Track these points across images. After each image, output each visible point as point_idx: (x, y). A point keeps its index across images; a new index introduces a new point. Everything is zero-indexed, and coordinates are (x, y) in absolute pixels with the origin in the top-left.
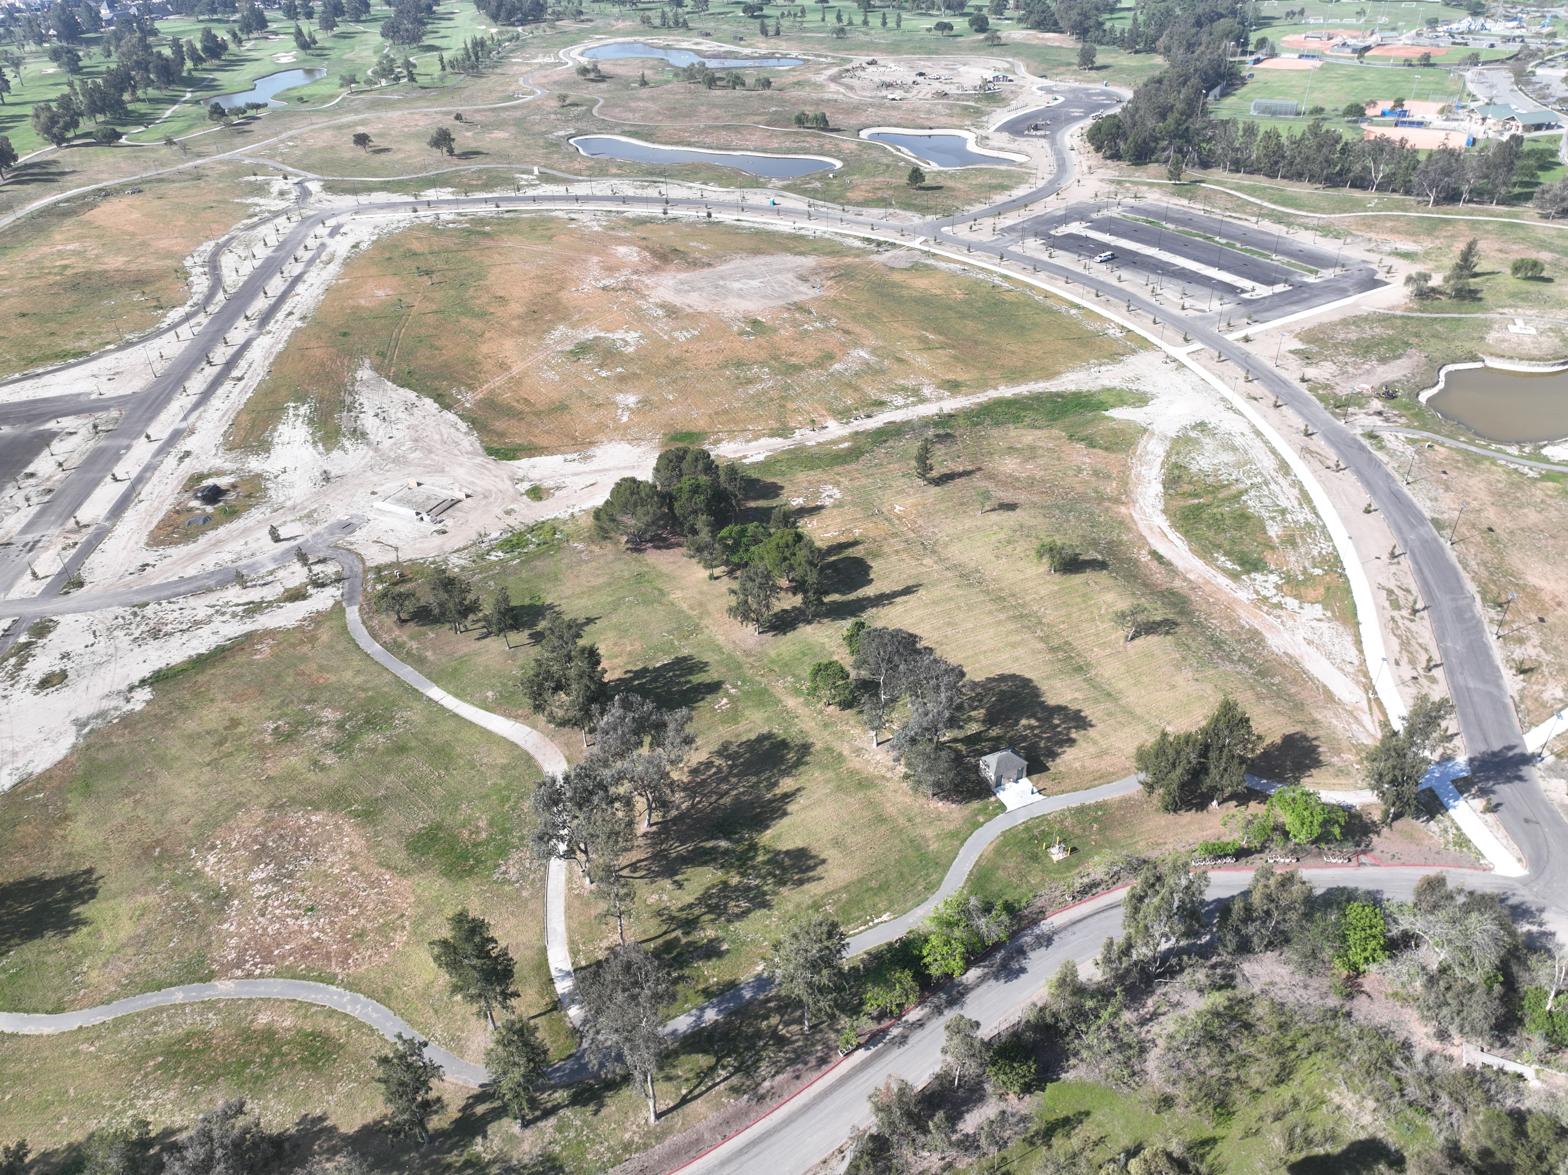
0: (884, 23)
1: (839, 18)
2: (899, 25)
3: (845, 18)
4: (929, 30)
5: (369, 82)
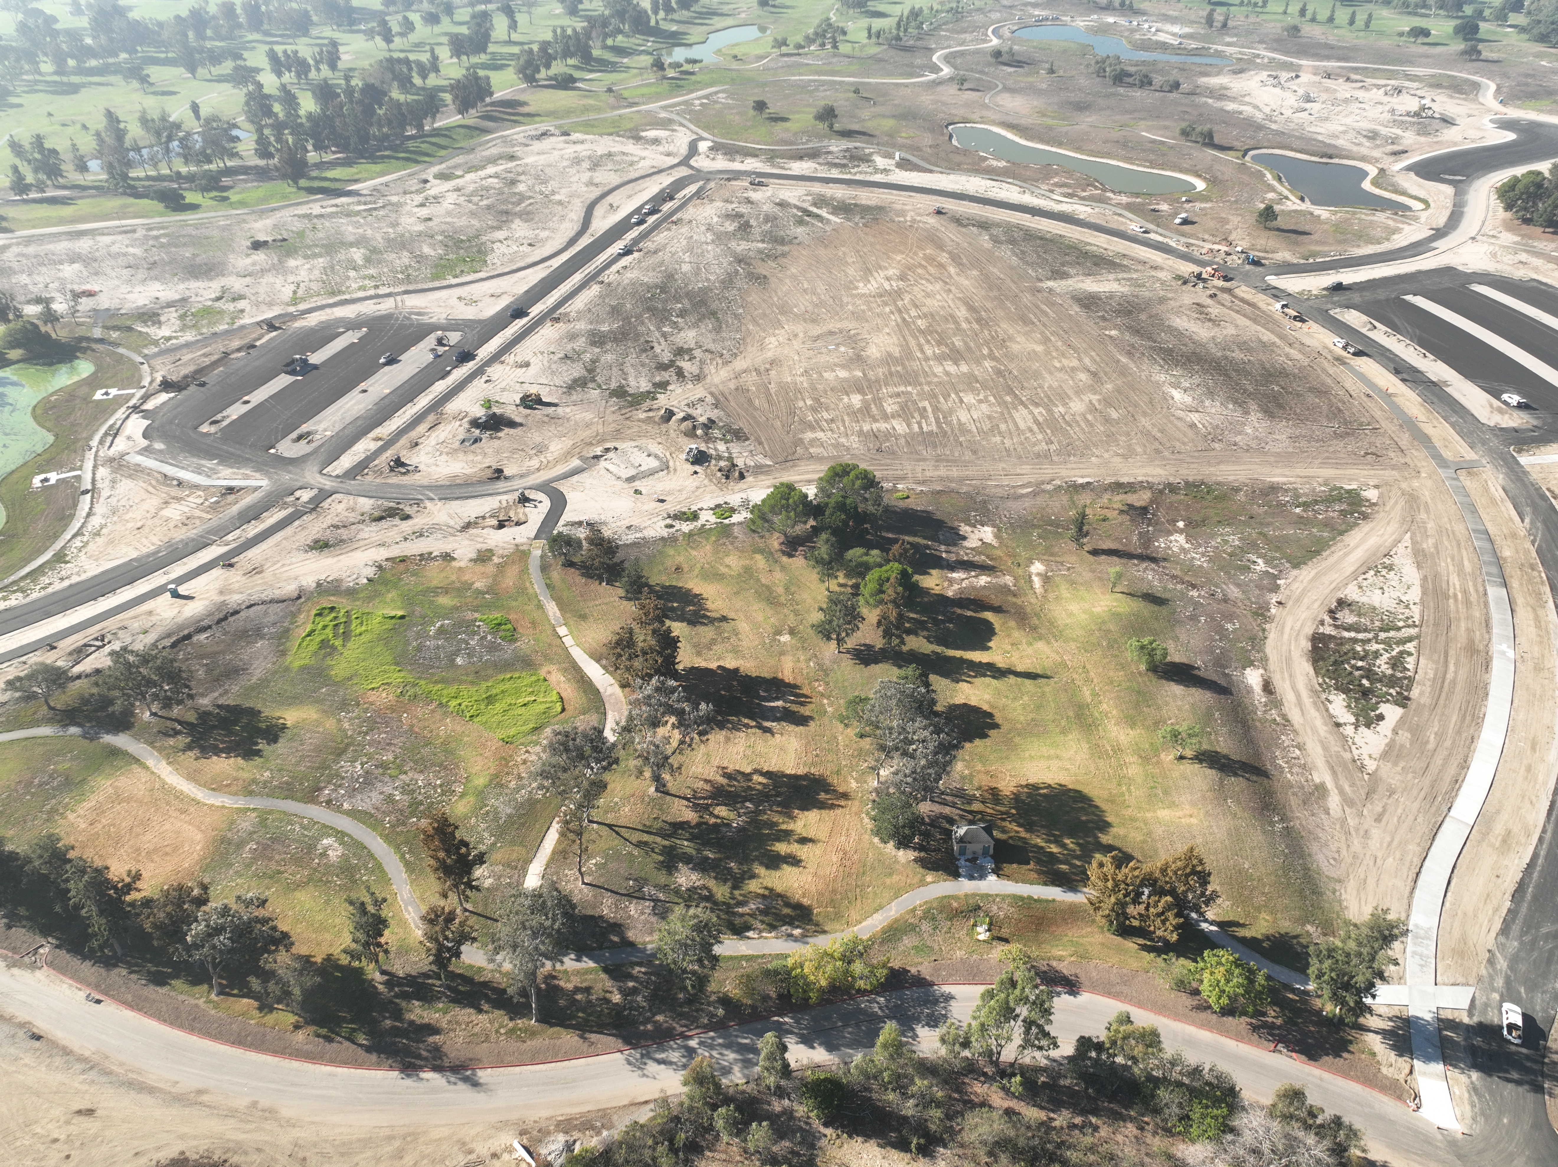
0: (1352, 22)
1: (1303, 12)
2: (1367, 25)
3: (1309, 14)
4: (1401, 34)
5: (799, 46)
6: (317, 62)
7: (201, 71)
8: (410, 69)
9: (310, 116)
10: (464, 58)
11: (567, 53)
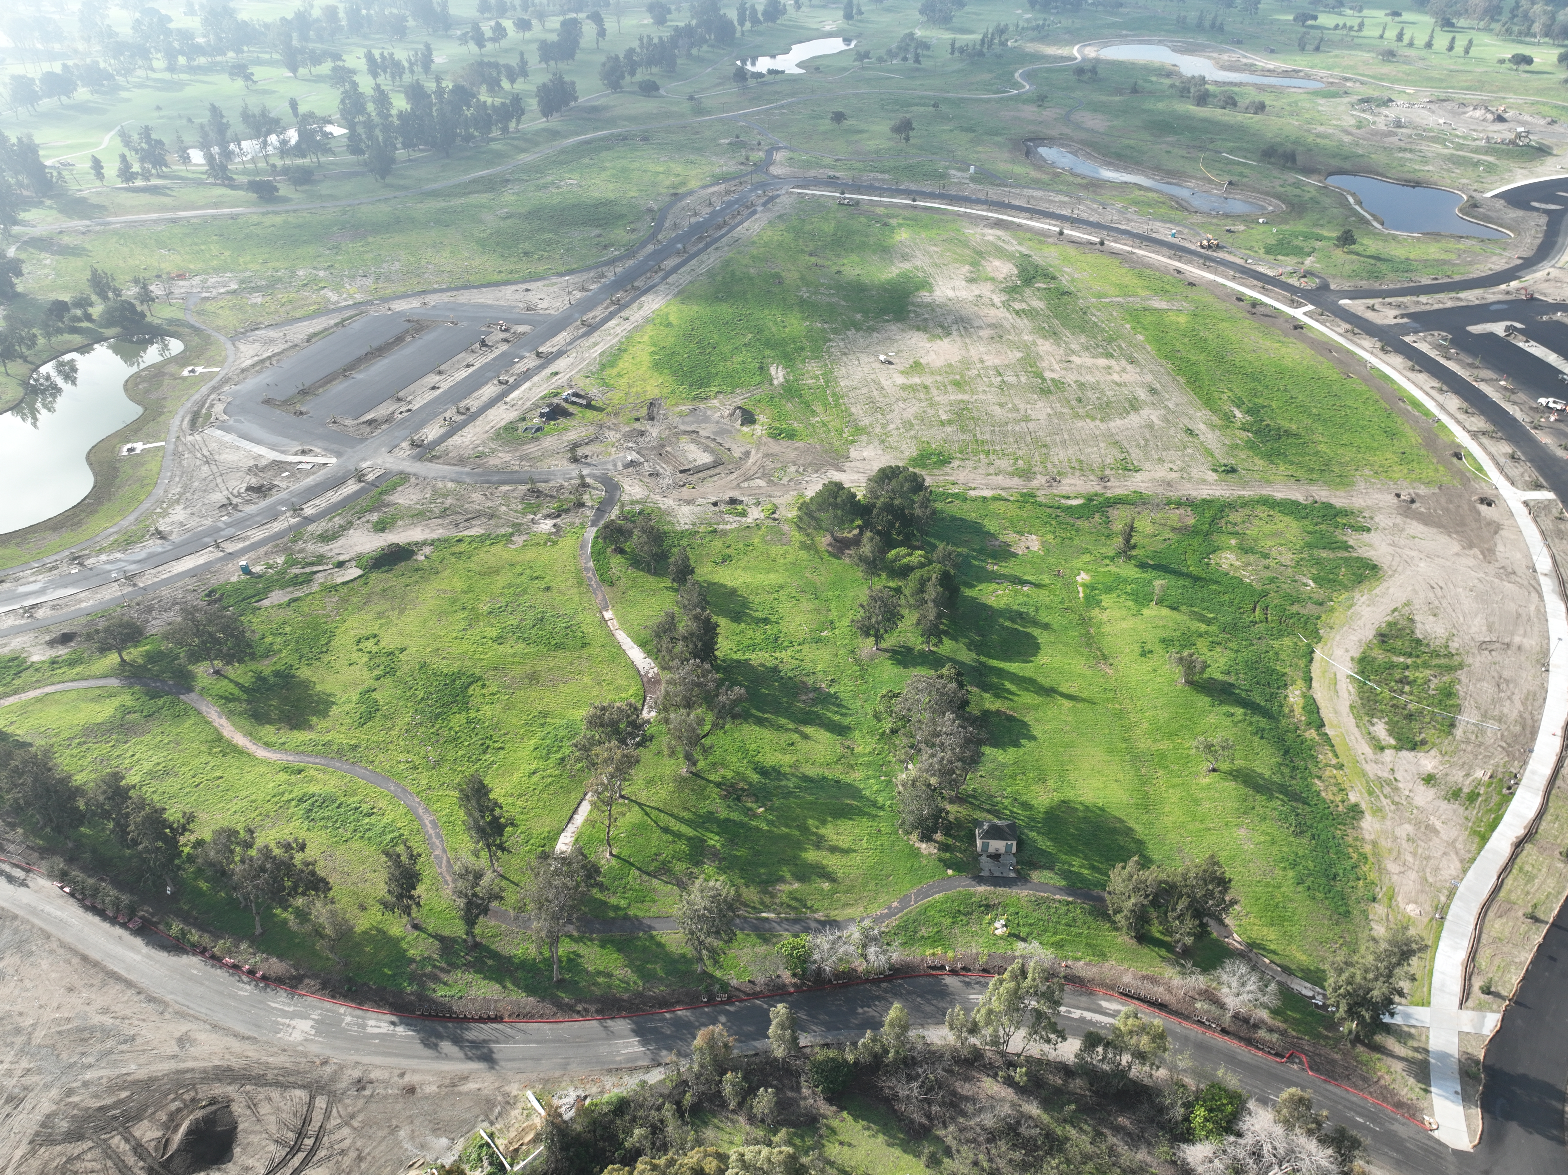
0: (1451, 48)
1: (1400, 37)
2: (1467, 51)
3: (1406, 39)
4: (1502, 62)
5: (880, 59)
6: (411, 65)
7: (301, 71)
8: (499, 73)
9: (400, 115)
10: (552, 63)
11: (651, 62)
